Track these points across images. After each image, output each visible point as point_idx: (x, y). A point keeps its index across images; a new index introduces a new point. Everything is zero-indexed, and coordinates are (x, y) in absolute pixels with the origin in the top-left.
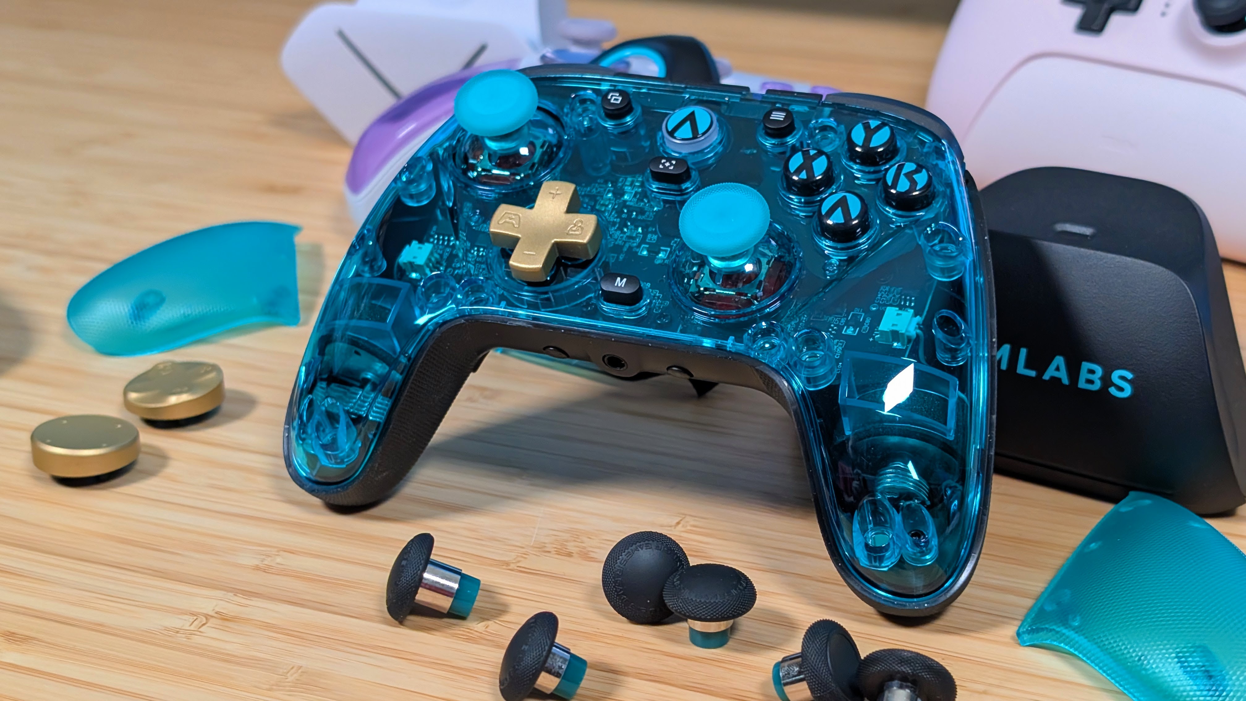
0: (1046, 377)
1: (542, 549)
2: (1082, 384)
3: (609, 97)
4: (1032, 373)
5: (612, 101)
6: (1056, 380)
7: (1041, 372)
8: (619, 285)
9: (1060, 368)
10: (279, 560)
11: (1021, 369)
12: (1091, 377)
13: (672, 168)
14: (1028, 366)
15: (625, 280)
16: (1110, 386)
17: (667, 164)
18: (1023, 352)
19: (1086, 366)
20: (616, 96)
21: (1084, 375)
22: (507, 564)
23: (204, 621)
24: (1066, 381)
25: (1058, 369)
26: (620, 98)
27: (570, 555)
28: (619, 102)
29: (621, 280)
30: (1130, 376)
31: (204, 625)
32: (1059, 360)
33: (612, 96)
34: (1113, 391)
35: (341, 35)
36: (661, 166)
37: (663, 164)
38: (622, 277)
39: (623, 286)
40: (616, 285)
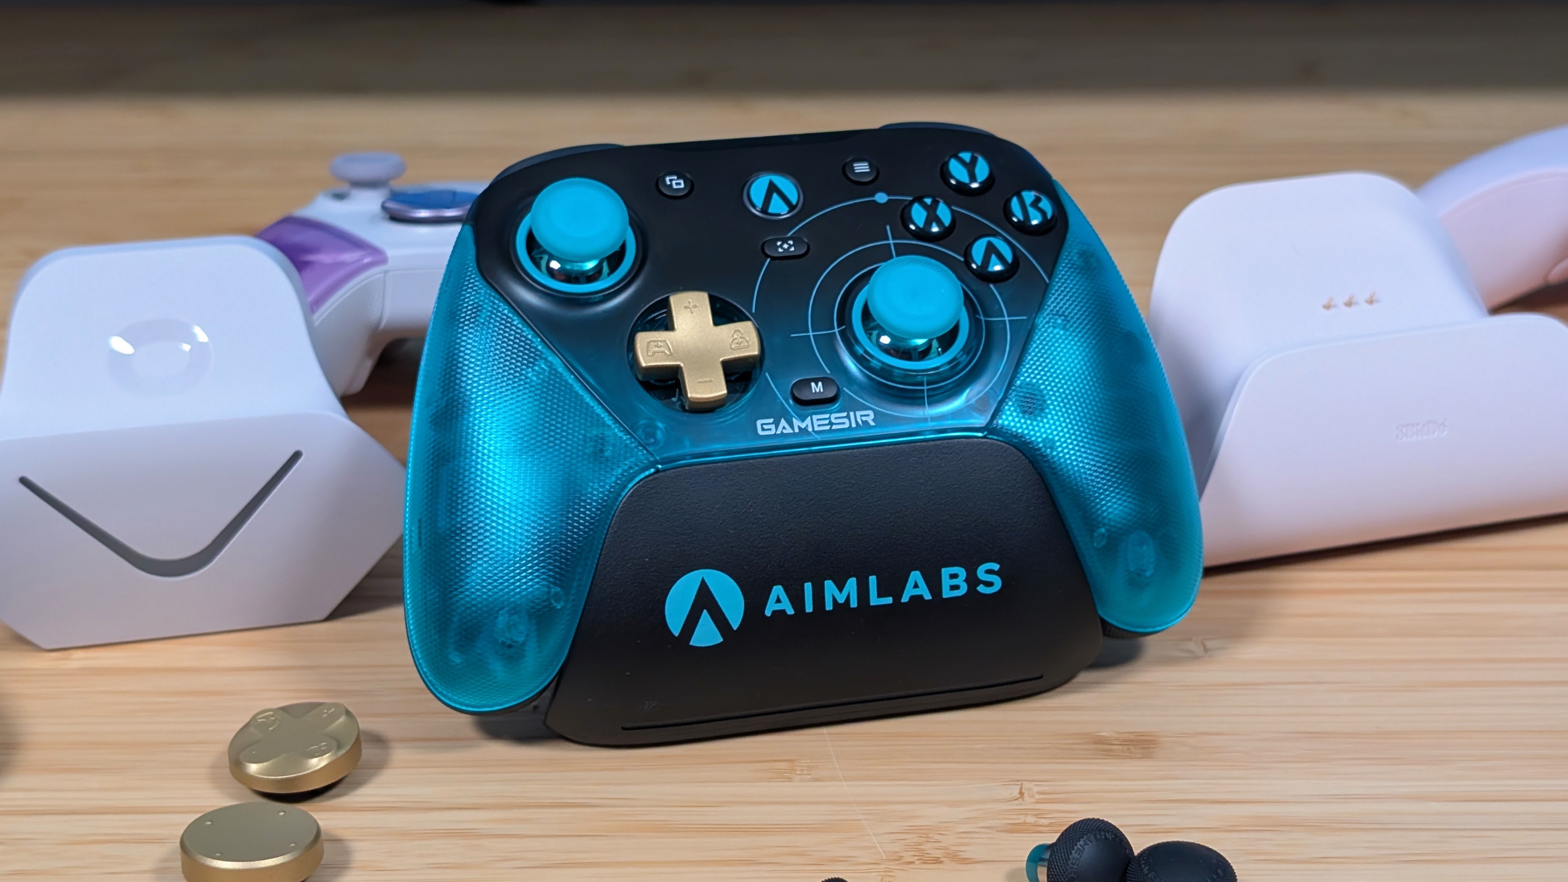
0: (905, 599)
1: (901, 861)
2: (947, 594)
3: (668, 183)
4: (889, 600)
5: (674, 186)
6: (917, 599)
7: (897, 596)
8: (818, 391)
9: (919, 585)
11: (875, 600)
12: (954, 582)
13: (792, 249)
14: (880, 595)
15: (820, 384)
16: (978, 585)
17: (786, 246)
18: (873, 580)
19: (946, 572)
20: (674, 180)
21: (946, 582)
24: (928, 596)
25: (916, 586)
26: (682, 182)
28: (682, 186)
30: (996, 567)
32: (916, 576)
33: (671, 180)
34: (981, 589)
36: (780, 250)
37: (781, 246)
38: (816, 381)
39: (822, 390)
40: (814, 391)
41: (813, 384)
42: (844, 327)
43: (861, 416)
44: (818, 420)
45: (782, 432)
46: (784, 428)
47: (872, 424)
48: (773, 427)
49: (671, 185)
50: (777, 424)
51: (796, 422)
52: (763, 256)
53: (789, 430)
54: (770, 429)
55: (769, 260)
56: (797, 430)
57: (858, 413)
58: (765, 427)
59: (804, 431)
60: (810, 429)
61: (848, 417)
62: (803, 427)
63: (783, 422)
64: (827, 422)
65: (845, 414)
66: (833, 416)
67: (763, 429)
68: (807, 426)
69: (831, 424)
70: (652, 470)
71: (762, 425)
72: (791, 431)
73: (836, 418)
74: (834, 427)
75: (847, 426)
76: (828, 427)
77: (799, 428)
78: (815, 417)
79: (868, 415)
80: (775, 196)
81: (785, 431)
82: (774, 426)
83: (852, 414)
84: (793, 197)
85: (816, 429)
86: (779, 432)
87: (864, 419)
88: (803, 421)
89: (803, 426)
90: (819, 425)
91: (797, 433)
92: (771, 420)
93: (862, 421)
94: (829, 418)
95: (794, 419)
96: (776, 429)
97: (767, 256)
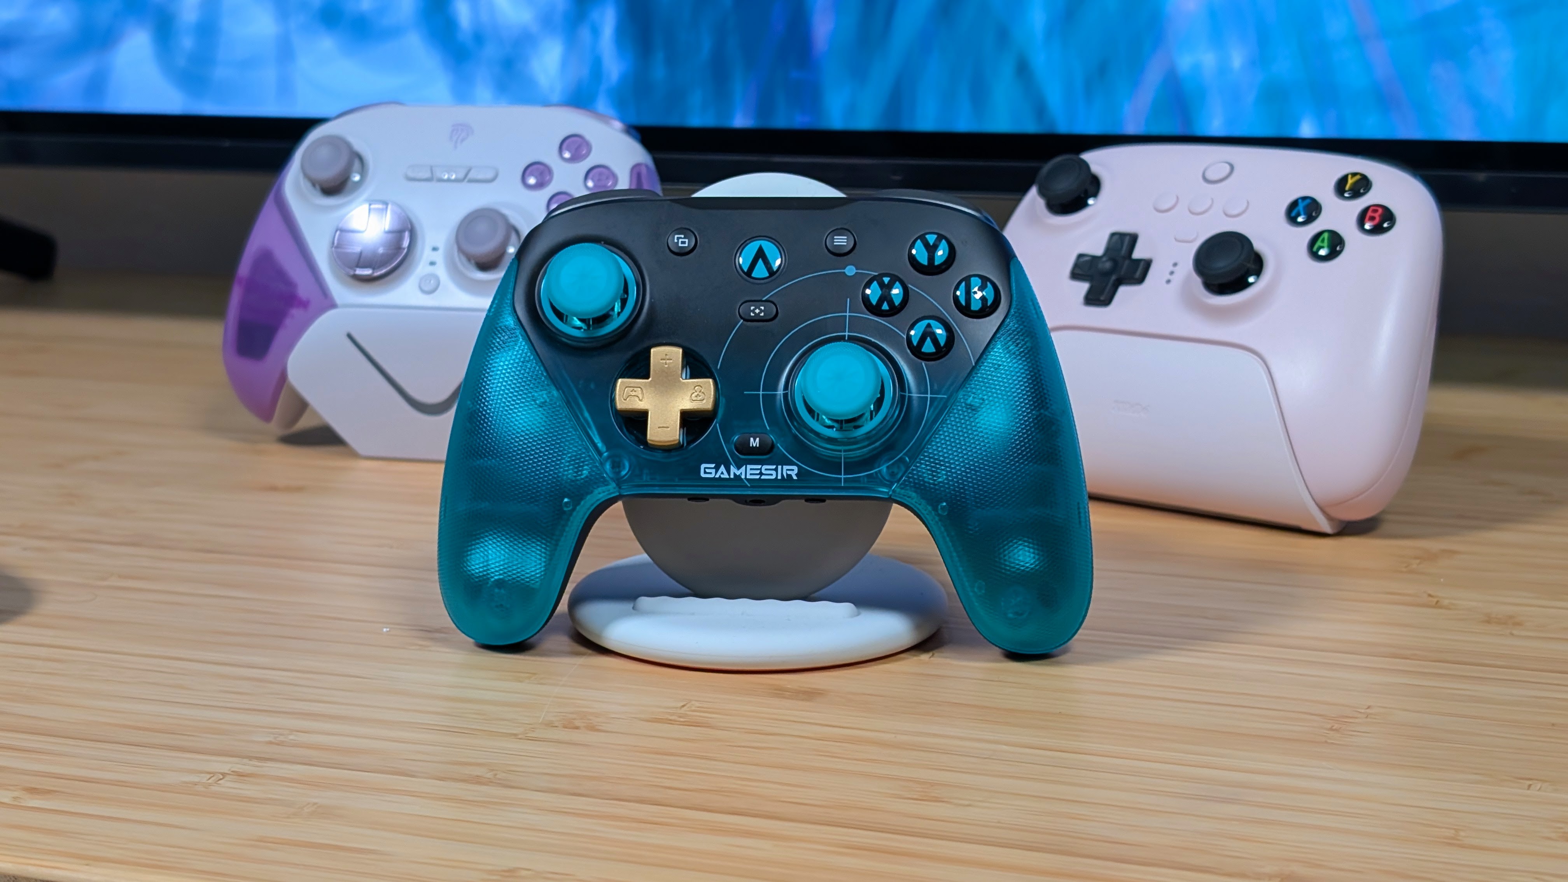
1: (550, 725)
3: (676, 240)
5: (680, 244)
8: (754, 445)
10: (291, 737)
15: (757, 440)
22: (515, 735)
23: (221, 777)
26: (686, 241)
27: (577, 728)
29: (754, 441)
31: (221, 779)
33: (679, 239)
35: (350, 336)
36: (752, 314)
37: (754, 311)
38: (755, 435)
39: (758, 444)
40: (751, 445)
41: (752, 439)
42: (787, 391)
43: (787, 470)
44: (751, 469)
45: (720, 476)
46: (722, 473)
47: (795, 478)
49: (677, 242)
50: (717, 468)
51: (733, 469)
53: (725, 475)
54: (711, 473)
55: (742, 321)
56: (732, 476)
57: (785, 468)
58: (707, 470)
59: (737, 477)
60: (743, 477)
61: (776, 470)
63: (722, 469)
64: (758, 472)
65: (774, 467)
66: (765, 467)
67: (705, 472)
68: (741, 473)
69: (761, 474)
70: (616, 494)
71: (705, 468)
72: (728, 477)
73: (766, 469)
74: (763, 477)
75: (774, 477)
76: (758, 477)
77: (735, 474)
78: (749, 466)
79: (793, 470)
80: (760, 262)
81: (722, 476)
82: (714, 470)
83: (780, 467)
84: (776, 264)
85: (748, 477)
86: (717, 476)
87: (789, 472)
88: (739, 468)
89: (738, 473)
90: (751, 474)
91: (732, 478)
92: (713, 466)
93: (787, 474)
94: (761, 469)
95: (732, 466)
96: (716, 473)
97: (741, 318)
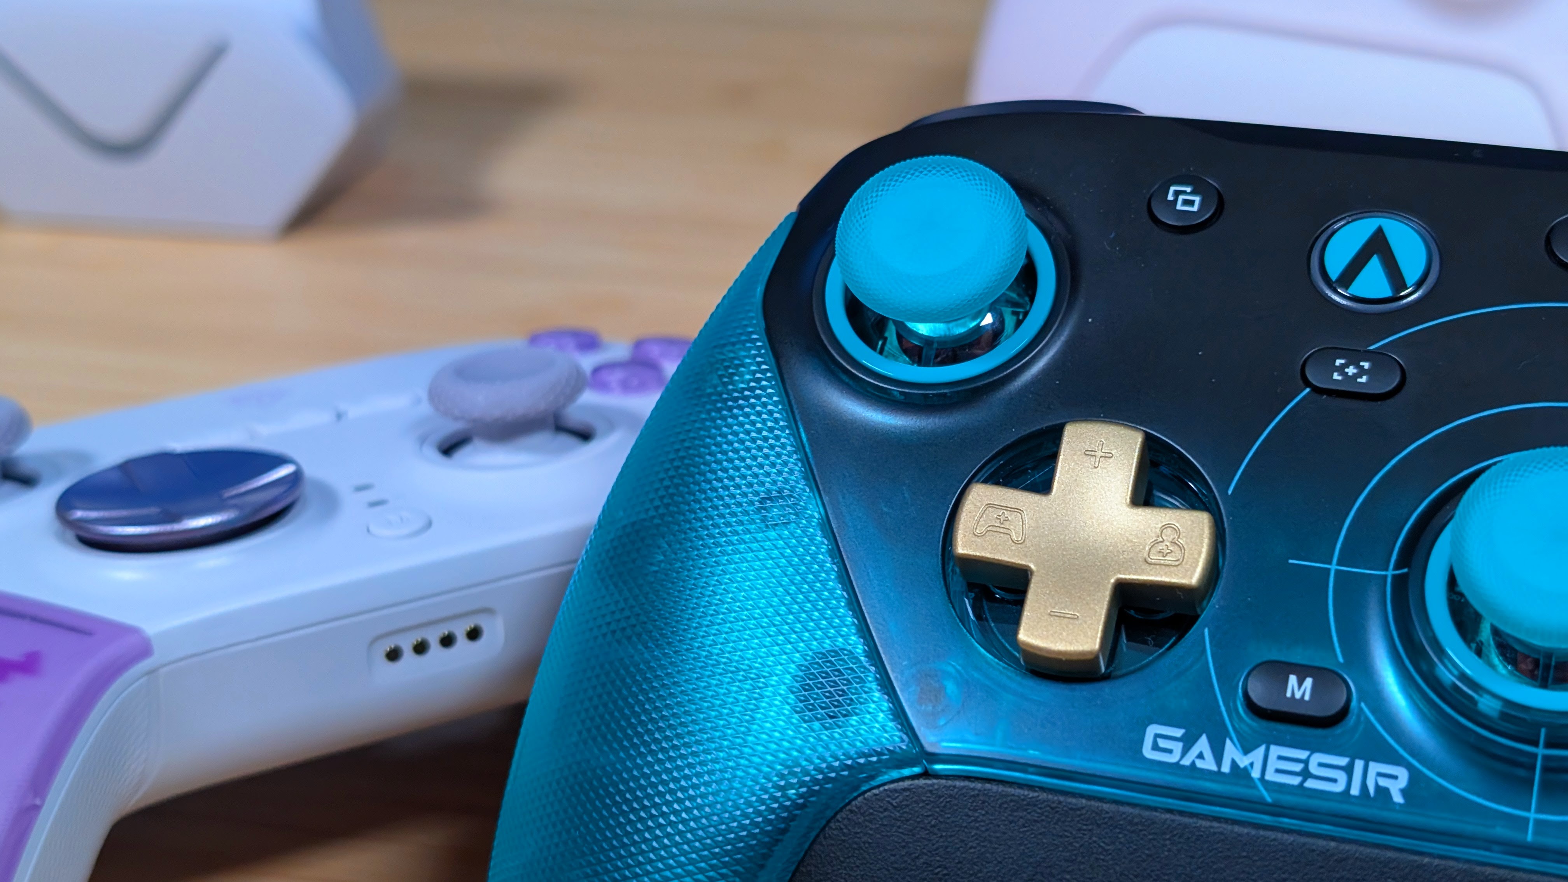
3: (1170, 197)
5: (1179, 207)
8: (1298, 695)
13: (1364, 379)
15: (1308, 682)
17: (1351, 370)
20: (1184, 192)
26: (1197, 199)
28: (1195, 208)
29: (1300, 684)
33: (1177, 193)
36: (1336, 376)
37: (1341, 370)
38: (1302, 671)
39: (1307, 698)
40: (1289, 694)
41: (1293, 679)
42: (1405, 570)
43: (1380, 774)
44: (1280, 758)
45: (1193, 763)
46: (1201, 756)
47: (1398, 798)
48: (1178, 747)
49: (1175, 201)
50: (1188, 742)
51: (1231, 751)
52: (1301, 382)
53: (1208, 763)
54: (1170, 751)
55: (1308, 390)
56: (1226, 768)
57: (1375, 768)
58: (1162, 743)
59: (1239, 773)
60: (1256, 774)
61: (1349, 770)
62: (1242, 765)
63: (1203, 744)
64: (1298, 767)
65: (1343, 761)
66: (1318, 758)
67: (1155, 747)
68: (1252, 764)
69: (1306, 774)
70: (917, 770)
71: (1157, 736)
72: (1214, 768)
73: (1321, 765)
74: (1310, 784)
75: (1339, 788)
76: (1295, 781)
77: (1234, 764)
78: (1276, 751)
79: (1395, 777)
80: (1375, 264)
81: (1200, 764)
82: (1180, 745)
83: (1359, 765)
84: (1412, 272)
85: (1270, 776)
86: (1186, 762)
87: (1383, 782)
88: (1246, 751)
89: (1243, 762)
90: (1278, 771)
91: (1224, 774)
92: (1179, 733)
93: (1377, 787)
94: (1306, 762)
95: (1228, 742)
96: (1184, 752)
97: (1307, 383)
